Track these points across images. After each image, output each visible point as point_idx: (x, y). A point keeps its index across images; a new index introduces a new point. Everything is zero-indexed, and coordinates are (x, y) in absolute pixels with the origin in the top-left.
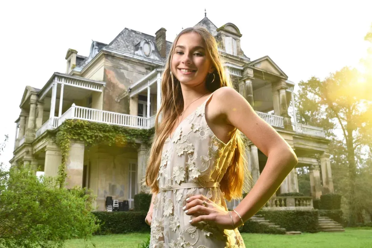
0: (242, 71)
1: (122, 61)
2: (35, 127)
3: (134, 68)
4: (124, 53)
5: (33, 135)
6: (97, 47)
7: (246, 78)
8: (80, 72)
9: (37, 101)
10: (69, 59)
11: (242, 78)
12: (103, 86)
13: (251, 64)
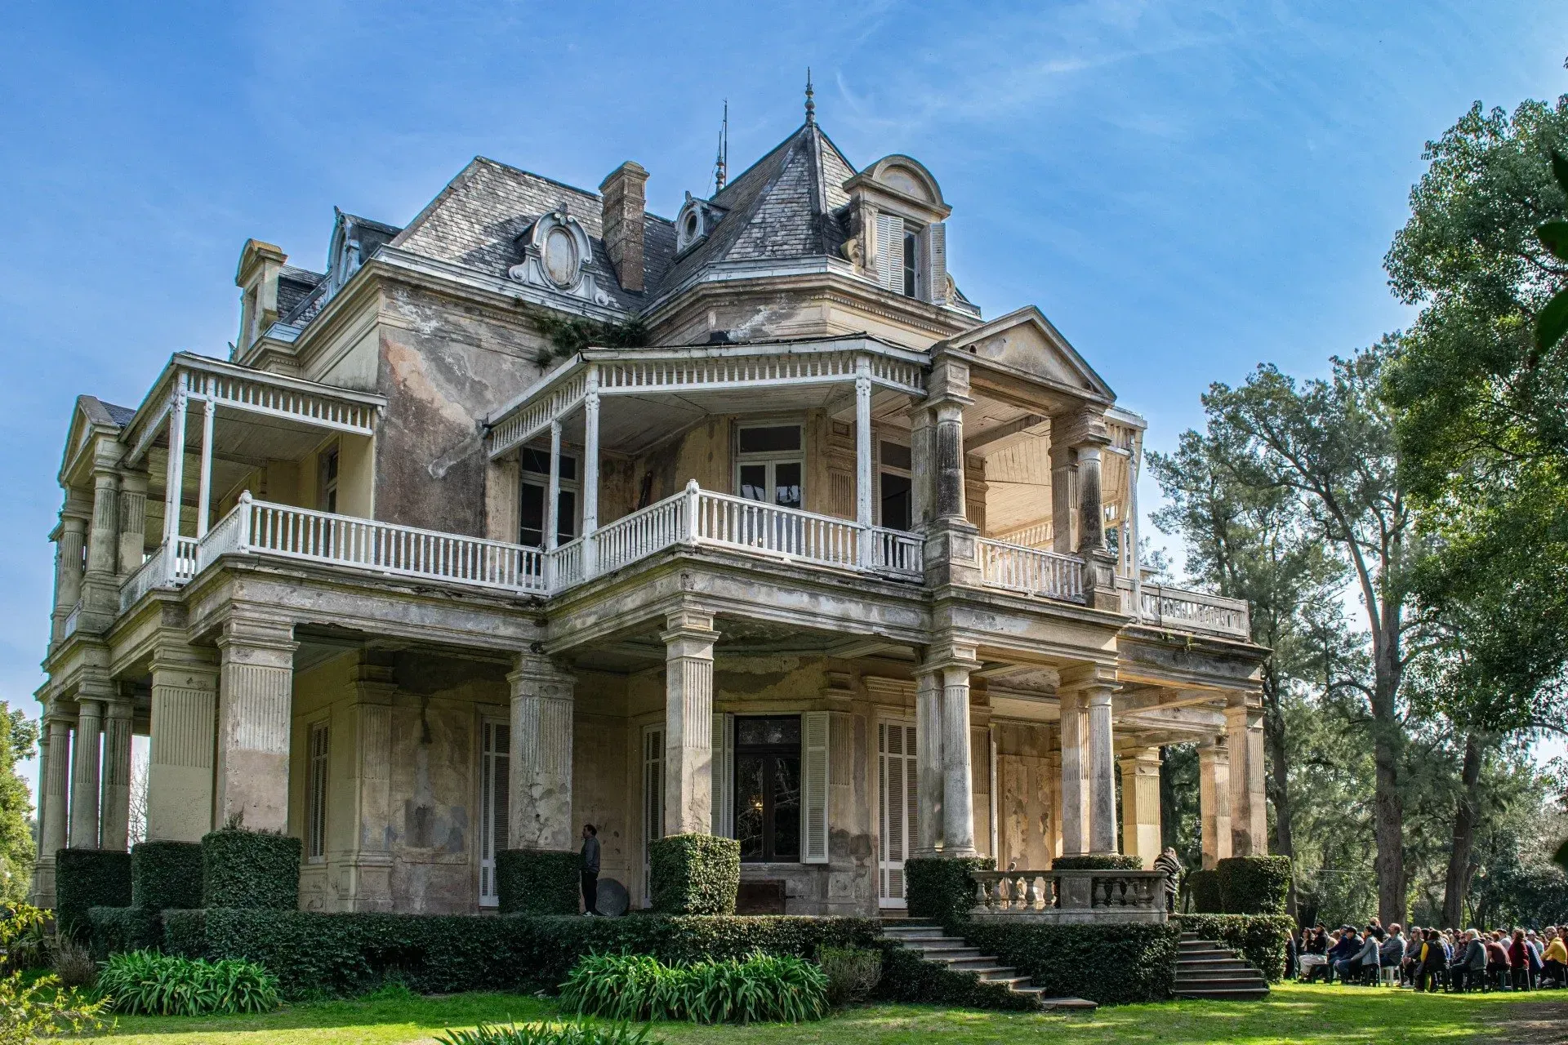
0: (925, 372)
1: (456, 305)
2: (117, 568)
3: (506, 339)
4: (463, 272)
5: (110, 600)
6: (355, 244)
7: (938, 401)
8: (292, 343)
9: (121, 464)
10: (249, 285)
11: (925, 399)
12: (378, 413)
13: (961, 343)
